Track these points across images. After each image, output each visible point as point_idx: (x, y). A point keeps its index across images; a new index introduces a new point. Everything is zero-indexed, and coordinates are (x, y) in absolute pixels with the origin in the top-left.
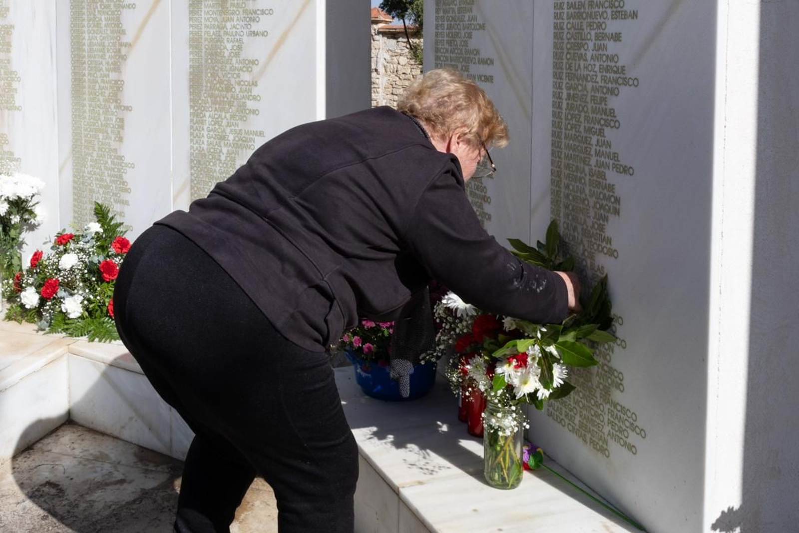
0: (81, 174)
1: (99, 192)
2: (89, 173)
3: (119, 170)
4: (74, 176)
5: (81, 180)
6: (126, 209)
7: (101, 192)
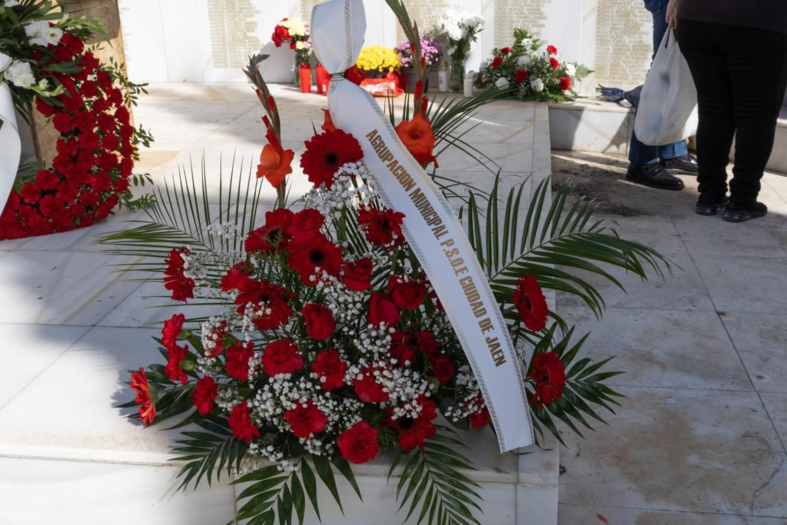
0: (503, 11)
1: (518, 21)
2: (511, 9)
3: (537, 5)
4: (496, 13)
5: (502, 15)
6: (542, 30)
7: (520, 21)
